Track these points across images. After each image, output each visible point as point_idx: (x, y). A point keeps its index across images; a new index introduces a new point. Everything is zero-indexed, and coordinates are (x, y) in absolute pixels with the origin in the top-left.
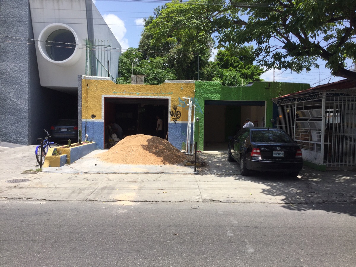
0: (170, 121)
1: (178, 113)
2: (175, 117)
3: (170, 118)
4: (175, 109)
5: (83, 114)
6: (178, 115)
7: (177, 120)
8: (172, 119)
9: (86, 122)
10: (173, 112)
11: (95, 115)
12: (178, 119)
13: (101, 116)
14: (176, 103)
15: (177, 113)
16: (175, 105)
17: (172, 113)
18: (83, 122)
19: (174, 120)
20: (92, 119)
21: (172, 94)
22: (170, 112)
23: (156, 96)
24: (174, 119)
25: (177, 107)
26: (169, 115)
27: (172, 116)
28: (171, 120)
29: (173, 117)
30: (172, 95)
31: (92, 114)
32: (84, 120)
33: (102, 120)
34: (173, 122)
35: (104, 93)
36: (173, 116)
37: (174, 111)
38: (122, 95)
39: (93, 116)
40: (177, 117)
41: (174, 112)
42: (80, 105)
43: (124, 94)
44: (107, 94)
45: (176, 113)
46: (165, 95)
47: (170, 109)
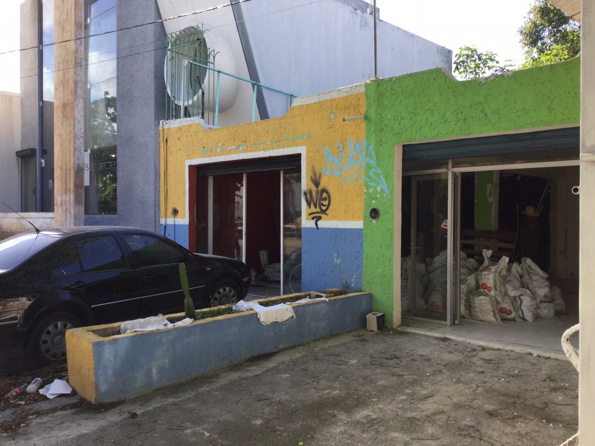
1: (325, 195)
2: (316, 207)
3: (305, 213)
4: (317, 183)
5: (163, 207)
6: (324, 203)
8: (310, 214)
9: (165, 226)
10: (311, 192)
11: (177, 209)
12: (323, 216)
13: (184, 211)
14: (318, 167)
16: (316, 171)
17: (308, 196)
18: (162, 225)
19: (313, 218)
20: (174, 219)
21: (309, 139)
22: (305, 194)
23: (275, 150)
24: (314, 215)
26: (303, 204)
27: (309, 205)
28: (307, 219)
30: (308, 143)
31: (174, 206)
32: (163, 221)
33: (187, 220)
34: (312, 224)
35: (188, 156)
36: (312, 205)
38: (215, 156)
39: (175, 212)
40: (321, 208)
41: (314, 194)
42: (158, 186)
43: (218, 154)
44: (193, 158)
45: (319, 196)
46: (293, 145)
47: (305, 183)
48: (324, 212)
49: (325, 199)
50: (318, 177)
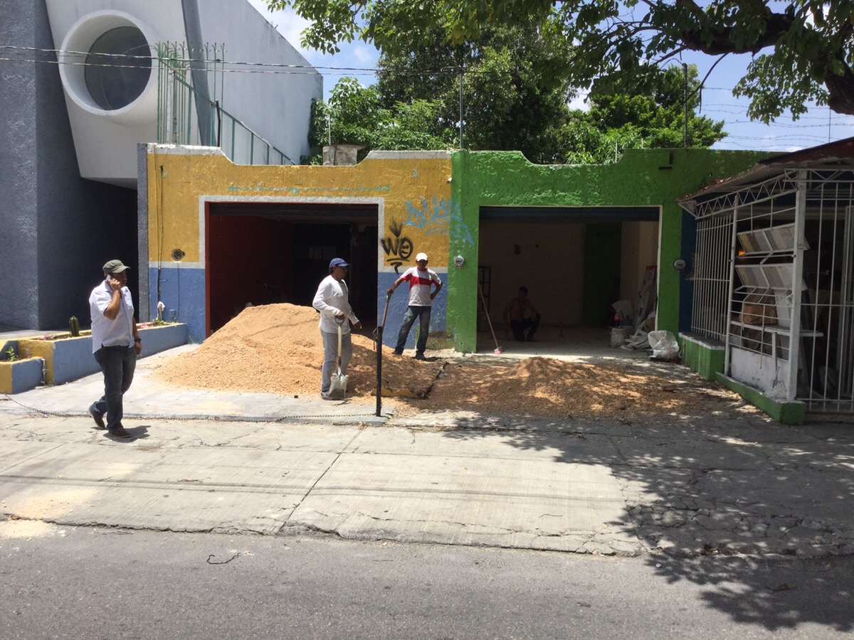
0: (384, 267)
1: (406, 244)
2: (395, 254)
3: (383, 259)
4: (397, 233)
5: (153, 248)
6: (406, 250)
7: (400, 264)
8: (388, 260)
9: (159, 271)
10: (390, 240)
11: (182, 250)
12: (403, 262)
13: (197, 253)
14: (399, 218)
15: (402, 243)
16: (396, 221)
17: (387, 244)
18: (152, 269)
19: (392, 264)
20: (176, 262)
21: (387, 191)
22: (383, 242)
23: (344, 198)
24: (393, 261)
25: (401, 227)
26: (381, 251)
27: (387, 252)
28: (385, 265)
29: (392, 256)
30: (387, 195)
31: (175, 247)
32: (154, 264)
33: (201, 264)
34: (391, 269)
35: (204, 190)
36: (391, 252)
37: (393, 237)
38: (252, 195)
39: (178, 255)
40: (401, 256)
41: (393, 243)
42: (144, 223)
43: (257, 193)
44: (213, 194)
45: (400, 244)
46: (368, 195)
47: (382, 232)
48: (405, 259)
49: (407, 247)
50: (398, 227)
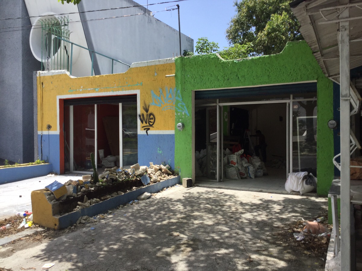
0: (140, 131)
2: (146, 123)
3: (140, 126)
4: (147, 111)
5: (40, 124)
6: (151, 121)
7: (149, 129)
9: (42, 136)
11: (51, 125)
13: (56, 126)
14: (148, 101)
15: (150, 116)
16: (146, 103)
18: (39, 135)
20: (48, 131)
24: (145, 128)
25: (149, 107)
26: (139, 121)
30: (141, 88)
31: (48, 124)
33: (58, 132)
34: (144, 132)
35: (59, 93)
37: (145, 113)
38: (78, 94)
39: (49, 127)
40: (149, 124)
41: (145, 116)
42: (36, 112)
43: (81, 93)
44: (62, 95)
46: (132, 89)
47: (139, 110)
48: (151, 126)
50: (147, 107)
